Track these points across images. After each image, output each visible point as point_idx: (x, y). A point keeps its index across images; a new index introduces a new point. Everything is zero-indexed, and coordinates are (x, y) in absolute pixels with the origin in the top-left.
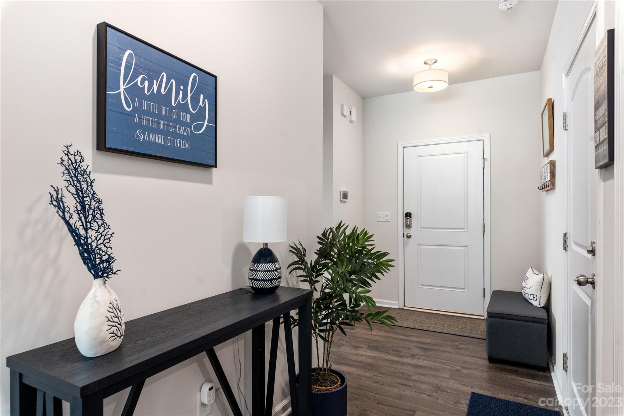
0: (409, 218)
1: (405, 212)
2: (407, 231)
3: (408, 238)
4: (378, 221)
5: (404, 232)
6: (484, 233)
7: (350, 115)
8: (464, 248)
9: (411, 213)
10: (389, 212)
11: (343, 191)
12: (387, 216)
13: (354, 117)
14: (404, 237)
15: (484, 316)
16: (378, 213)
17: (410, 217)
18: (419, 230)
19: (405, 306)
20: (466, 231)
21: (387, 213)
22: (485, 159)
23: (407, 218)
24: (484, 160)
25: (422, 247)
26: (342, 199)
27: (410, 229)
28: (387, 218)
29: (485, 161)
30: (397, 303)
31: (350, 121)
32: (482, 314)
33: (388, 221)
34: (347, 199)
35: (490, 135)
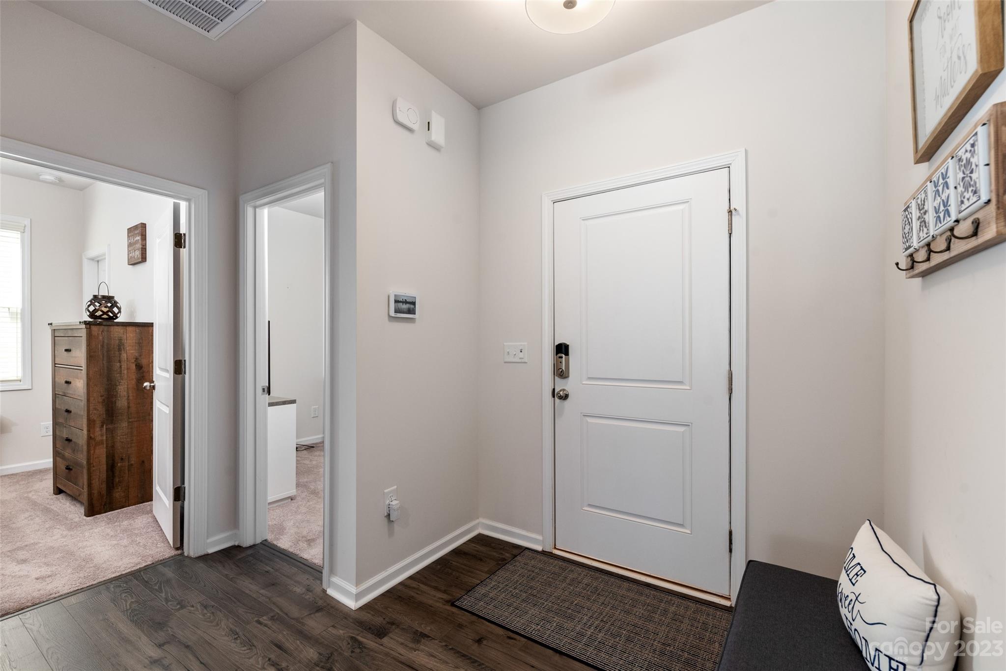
0: (563, 355)
1: (556, 343)
2: (560, 385)
3: (560, 399)
4: (505, 362)
5: (554, 386)
6: (731, 394)
7: (429, 130)
8: (681, 429)
9: (568, 345)
10: (526, 343)
11: (395, 295)
12: (521, 352)
13: (438, 135)
14: (554, 397)
15: (730, 599)
16: (505, 344)
17: (567, 354)
18: (584, 383)
19: (555, 548)
20: (689, 388)
21: (521, 345)
22: (733, 212)
23: (560, 355)
24: (731, 215)
25: (590, 420)
26: (392, 314)
27: (566, 379)
28: (521, 355)
29: (733, 217)
30: (540, 538)
31: (427, 144)
32: (725, 593)
33: (523, 360)
34: (415, 314)
35: (746, 151)
